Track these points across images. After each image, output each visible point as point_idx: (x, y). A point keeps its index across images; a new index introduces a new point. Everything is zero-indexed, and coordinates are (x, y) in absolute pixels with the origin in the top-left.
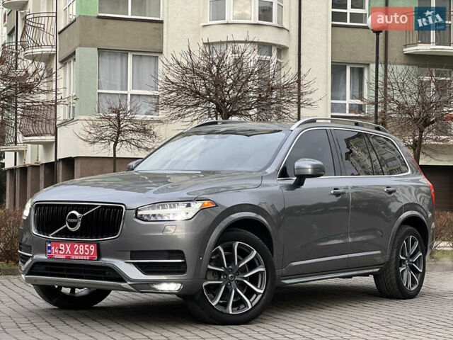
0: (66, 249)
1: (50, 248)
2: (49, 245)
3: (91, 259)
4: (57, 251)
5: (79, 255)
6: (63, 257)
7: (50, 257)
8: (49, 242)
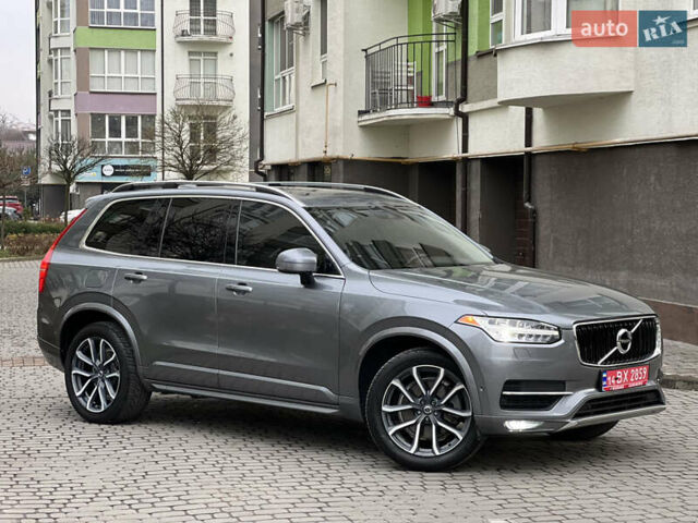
0: (623, 376)
1: (605, 379)
2: (604, 375)
3: (644, 384)
4: (613, 381)
5: (635, 381)
6: (622, 387)
7: (608, 390)
8: (605, 372)
